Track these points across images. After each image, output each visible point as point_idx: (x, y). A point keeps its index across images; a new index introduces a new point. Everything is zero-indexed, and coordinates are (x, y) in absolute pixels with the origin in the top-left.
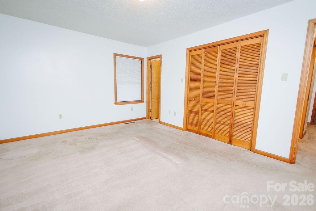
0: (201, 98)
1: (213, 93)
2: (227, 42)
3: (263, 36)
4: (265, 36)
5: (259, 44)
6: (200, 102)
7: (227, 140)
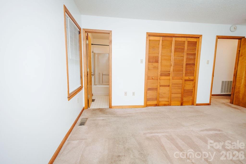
0: (159, 76)
1: (169, 72)
2: (180, 36)
3: (199, 38)
4: (200, 38)
5: (196, 42)
6: (158, 80)
7: (180, 103)
